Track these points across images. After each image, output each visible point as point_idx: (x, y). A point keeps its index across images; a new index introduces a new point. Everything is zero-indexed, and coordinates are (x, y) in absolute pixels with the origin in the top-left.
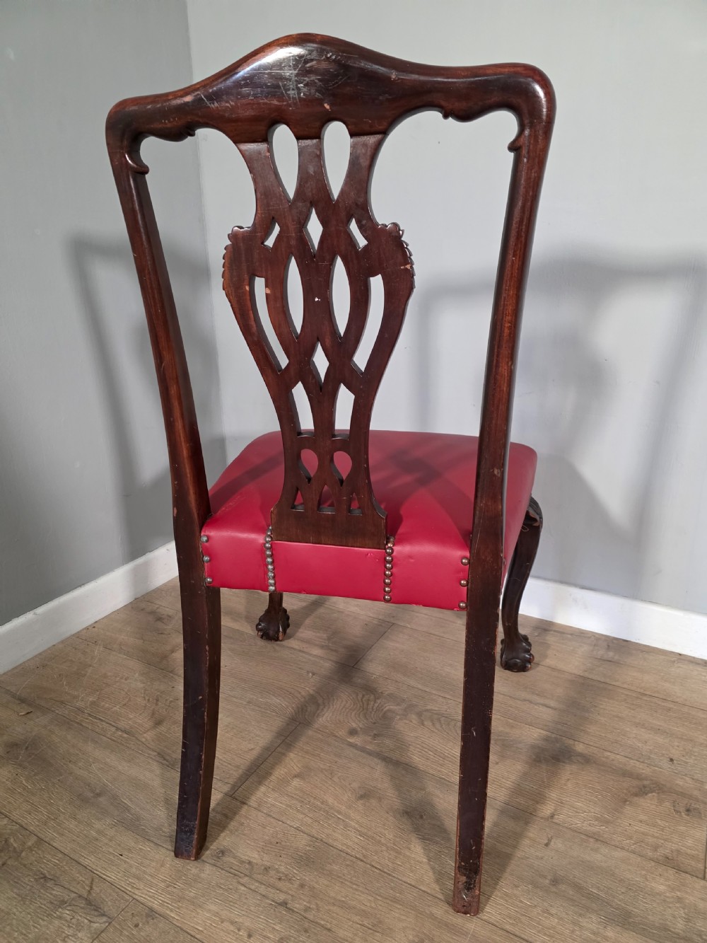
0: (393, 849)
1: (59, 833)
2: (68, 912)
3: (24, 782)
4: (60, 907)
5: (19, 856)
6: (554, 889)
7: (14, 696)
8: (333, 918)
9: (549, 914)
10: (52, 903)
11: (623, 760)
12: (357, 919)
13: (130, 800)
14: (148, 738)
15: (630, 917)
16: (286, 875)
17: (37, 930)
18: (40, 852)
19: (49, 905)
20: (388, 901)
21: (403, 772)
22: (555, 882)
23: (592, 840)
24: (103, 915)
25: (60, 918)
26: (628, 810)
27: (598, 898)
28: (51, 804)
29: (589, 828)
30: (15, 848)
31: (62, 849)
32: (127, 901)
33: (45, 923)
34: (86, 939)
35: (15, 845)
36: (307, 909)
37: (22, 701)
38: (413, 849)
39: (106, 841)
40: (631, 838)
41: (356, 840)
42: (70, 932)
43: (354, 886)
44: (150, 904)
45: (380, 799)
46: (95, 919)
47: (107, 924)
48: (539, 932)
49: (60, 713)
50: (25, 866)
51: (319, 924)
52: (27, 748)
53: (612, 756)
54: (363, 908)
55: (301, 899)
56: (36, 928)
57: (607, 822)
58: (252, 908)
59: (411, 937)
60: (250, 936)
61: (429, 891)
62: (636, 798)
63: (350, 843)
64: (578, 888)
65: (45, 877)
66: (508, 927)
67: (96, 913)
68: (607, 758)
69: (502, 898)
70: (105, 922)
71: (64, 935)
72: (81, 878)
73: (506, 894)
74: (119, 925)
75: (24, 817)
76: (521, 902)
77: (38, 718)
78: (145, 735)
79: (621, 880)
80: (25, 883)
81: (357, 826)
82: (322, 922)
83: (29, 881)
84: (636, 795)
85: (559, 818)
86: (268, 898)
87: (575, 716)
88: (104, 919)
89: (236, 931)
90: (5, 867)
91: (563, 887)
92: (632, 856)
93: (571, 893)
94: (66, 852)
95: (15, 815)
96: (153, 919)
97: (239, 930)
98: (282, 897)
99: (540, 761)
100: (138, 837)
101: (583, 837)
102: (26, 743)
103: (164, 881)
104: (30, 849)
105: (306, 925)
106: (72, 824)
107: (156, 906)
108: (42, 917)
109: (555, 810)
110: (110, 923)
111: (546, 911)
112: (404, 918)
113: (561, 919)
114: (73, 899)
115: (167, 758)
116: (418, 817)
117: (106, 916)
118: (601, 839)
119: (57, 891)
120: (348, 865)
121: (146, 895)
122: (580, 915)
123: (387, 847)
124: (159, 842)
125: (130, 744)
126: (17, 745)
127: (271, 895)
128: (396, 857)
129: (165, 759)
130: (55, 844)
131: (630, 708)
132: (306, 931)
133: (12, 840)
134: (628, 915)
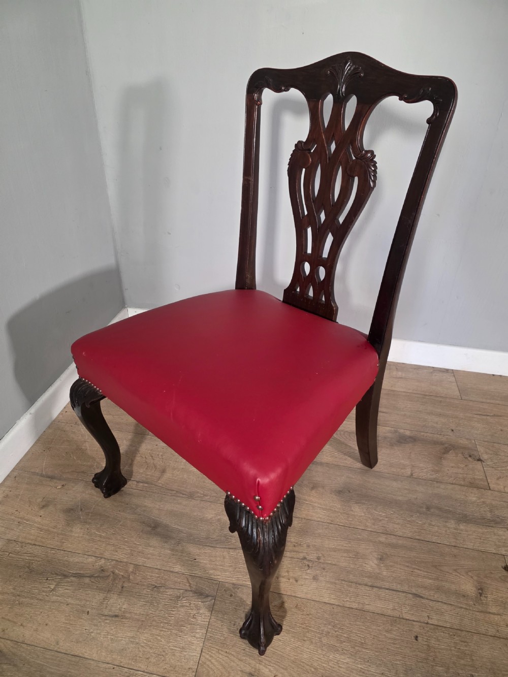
0: (344, 513)
1: (145, 558)
2: (185, 602)
3: (97, 533)
4: (178, 600)
5: (129, 579)
6: (429, 513)
7: (42, 476)
8: (333, 558)
9: (432, 525)
10: (171, 600)
11: (431, 435)
12: (345, 555)
13: (178, 525)
14: (163, 483)
15: (467, 517)
16: (297, 543)
17: (173, 618)
18: (141, 573)
19: (170, 601)
20: (356, 541)
21: (328, 468)
22: (428, 508)
23: (435, 482)
24: (207, 596)
25: (182, 606)
26: (445, 462)
27: (450, 512)
28: (126, 542)
29: (431, 477)
30: (122, 576)
31: (155, 567)
32: (217, 584)
33: (175, 612)
34: (206, 612)
35: (122, 574)
36: (319, 558)
37: (52, 478)
38: (354, 510)
39: (180, 554)
40: (451, 477)
41: (323, 514)
42: (194, 612)
43: (335, 538)
44: (231, 582)
45: (323, 487)
46: (204, 600)
47: (213, 601)
48: (432, 535)
49: (88, 480)
50: (138, 584)
51: (329, 563)
52: (81, 510)
53: (426, 434)
54: (345, 548)
55: (312, 553)
56: (172, 617)
57: (437, 472)
58: (289, 566)
59: (376, 556)
60: (297, 581)
61: (373, 530)
62: (445, 455)
63: (321, 516)
64: (440, 509)
65: (156, 587)
66: (417, 537)
67: (203, 597)
68: (423, 436)
69: (408, 524)
70: (211, 600)
71: (192, 615)
72: (179, 580)
73: (409, 521)
74: (221, 598)
75: (114, 555)
76: (417, 523)
77: (73, 487)
78: (159, 482)
79: (456, 500)
80: (145, 594)
81: (319, 505)
82: (330, 562)
83: (147, 592)
84: (444, 453)
85: (415, 475)
86: (295, 558)
87: (398, 415)
88: (210, 598)
89: (287, 580)
90: (124, 589)
91: (432, 510)
92: (456, 486)
93: (437, 512)
94: (159, 567)
95: (107, 555)
96: (238, 589)
97: (289, 579)
98: (301, 555)
99: (393, 445)
100: (198, 546)
101: (430, 482)
102: (78, 506)
103: (231, 566)
104: (134, 573)
105: (322, 566)
106: (151, 550)
107: (234, 581)
108: (171, 609)
109: (412, 471)
110: (215, 599)
111: (430, 524)
112: (368, 547)
113: (438, 526)
114: (183, 594)
115: (184, 493)
116: (348, 492)
117: (210, 596)
118: (439, 481)
119: (170, 592)
120: (326, 528)
121: (225, 577)
122: (446, 522)
123: (341, 513)
124: (212, 545)
125: (153, 490)
126: (72, 510)
127: (295, 556)
128: (348, 517)
129: (183, 494)
130: (148, 565)
131: (422, 404)
132: (324, 569)
133: (117, 571)
134: (466, 516)
